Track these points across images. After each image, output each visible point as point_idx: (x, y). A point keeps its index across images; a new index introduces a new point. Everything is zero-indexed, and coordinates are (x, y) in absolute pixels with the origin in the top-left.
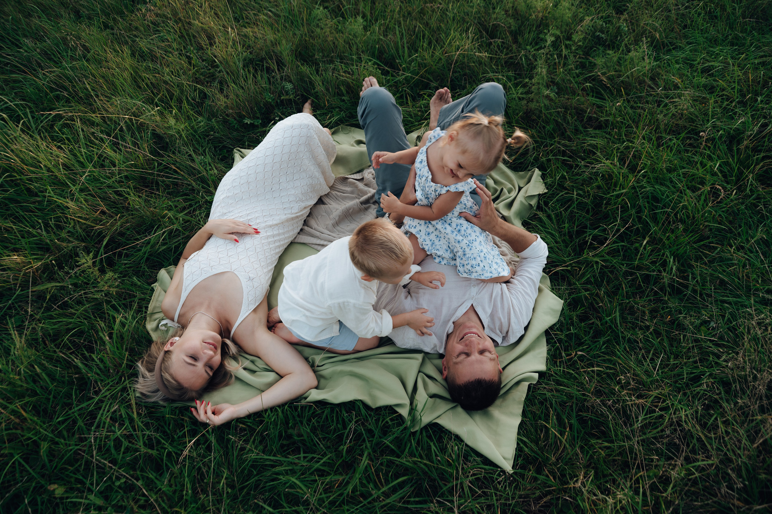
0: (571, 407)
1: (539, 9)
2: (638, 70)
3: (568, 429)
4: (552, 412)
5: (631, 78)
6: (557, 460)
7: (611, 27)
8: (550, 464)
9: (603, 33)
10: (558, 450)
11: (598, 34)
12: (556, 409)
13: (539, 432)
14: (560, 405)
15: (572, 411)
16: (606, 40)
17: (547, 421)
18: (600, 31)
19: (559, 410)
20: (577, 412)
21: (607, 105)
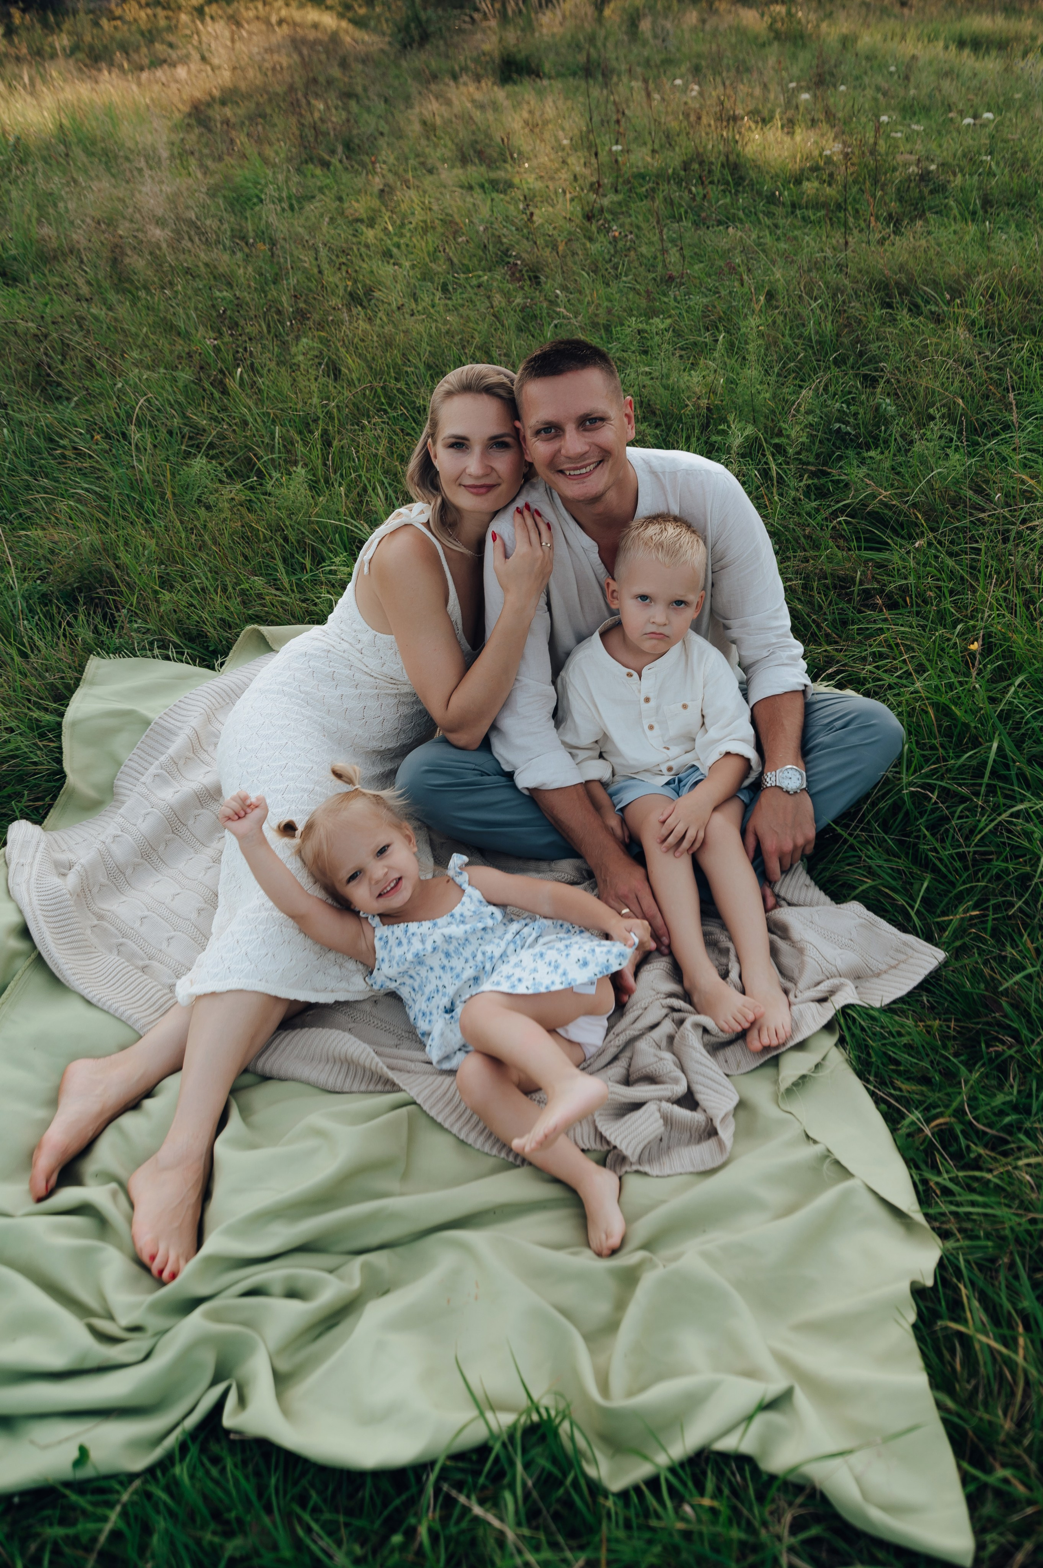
0: (1012, 1266)
1: (697, 390)
2: (939, 473)
3: (1021, 1329)
4: (964, 1291)
5: (929, 494)
6: (1019, 1424)
7: (861, 411)
8: (1004, 1444)
9: (847, 423)
10: (1013, 1394)
11: (837, 425)
12: (973, 1283)
13: (947, 1356)
14: (981, 1267)
15: (1017, 1277)
16: (857, 436)
17: (960, 1319)
18: (838, 420)
19: (981, 1283)
20: (1030, 1278)
21: (895, 557)
